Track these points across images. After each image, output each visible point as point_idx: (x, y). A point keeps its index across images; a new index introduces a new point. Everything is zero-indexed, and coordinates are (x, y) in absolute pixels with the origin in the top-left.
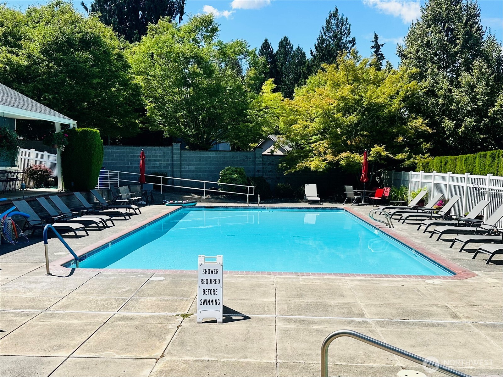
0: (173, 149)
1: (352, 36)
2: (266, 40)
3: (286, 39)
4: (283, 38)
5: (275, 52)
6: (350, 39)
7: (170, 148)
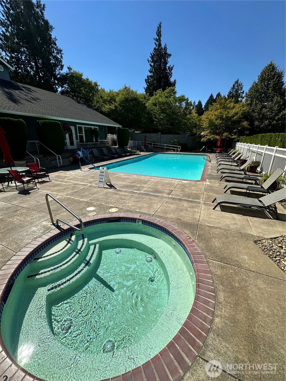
0: (158, 134)
1: (243, 90)
2: (212, 94)
3: (219, 93)
4: (218, 93)
5: (214, 98)
6: (242, 91)
7: (157, 134)
